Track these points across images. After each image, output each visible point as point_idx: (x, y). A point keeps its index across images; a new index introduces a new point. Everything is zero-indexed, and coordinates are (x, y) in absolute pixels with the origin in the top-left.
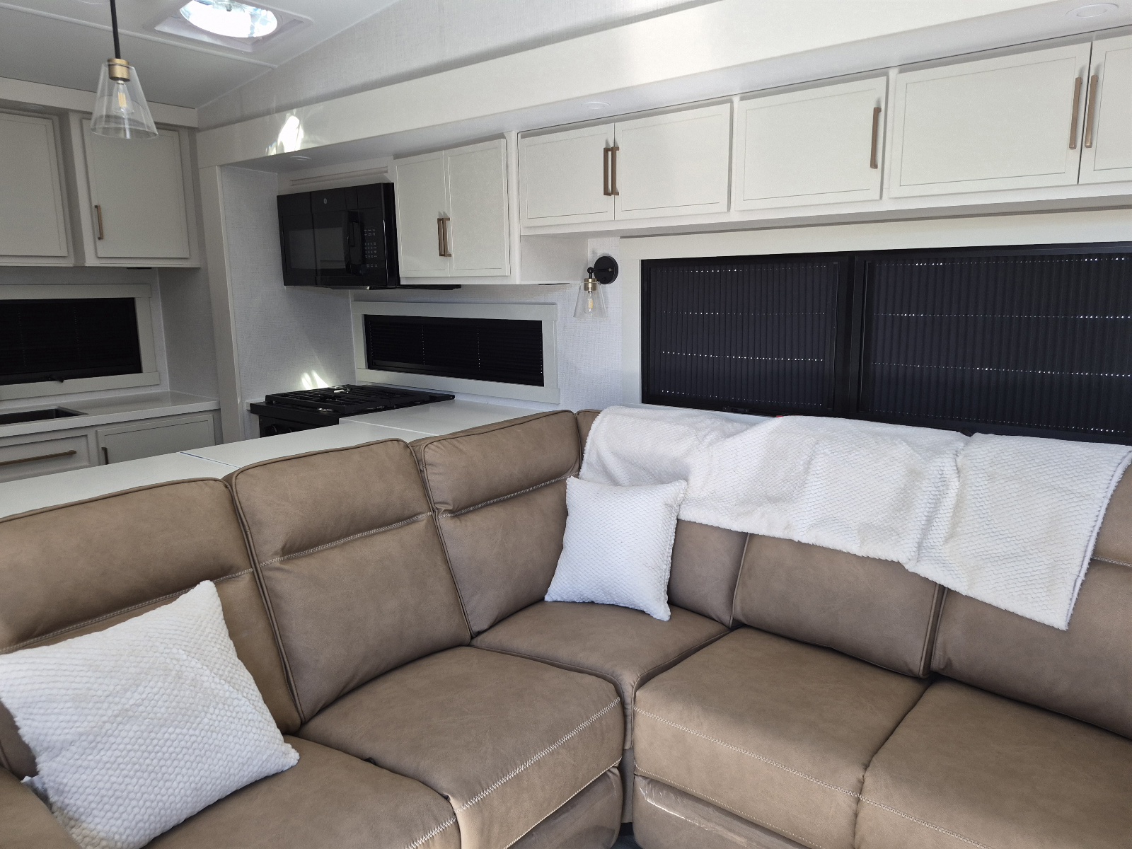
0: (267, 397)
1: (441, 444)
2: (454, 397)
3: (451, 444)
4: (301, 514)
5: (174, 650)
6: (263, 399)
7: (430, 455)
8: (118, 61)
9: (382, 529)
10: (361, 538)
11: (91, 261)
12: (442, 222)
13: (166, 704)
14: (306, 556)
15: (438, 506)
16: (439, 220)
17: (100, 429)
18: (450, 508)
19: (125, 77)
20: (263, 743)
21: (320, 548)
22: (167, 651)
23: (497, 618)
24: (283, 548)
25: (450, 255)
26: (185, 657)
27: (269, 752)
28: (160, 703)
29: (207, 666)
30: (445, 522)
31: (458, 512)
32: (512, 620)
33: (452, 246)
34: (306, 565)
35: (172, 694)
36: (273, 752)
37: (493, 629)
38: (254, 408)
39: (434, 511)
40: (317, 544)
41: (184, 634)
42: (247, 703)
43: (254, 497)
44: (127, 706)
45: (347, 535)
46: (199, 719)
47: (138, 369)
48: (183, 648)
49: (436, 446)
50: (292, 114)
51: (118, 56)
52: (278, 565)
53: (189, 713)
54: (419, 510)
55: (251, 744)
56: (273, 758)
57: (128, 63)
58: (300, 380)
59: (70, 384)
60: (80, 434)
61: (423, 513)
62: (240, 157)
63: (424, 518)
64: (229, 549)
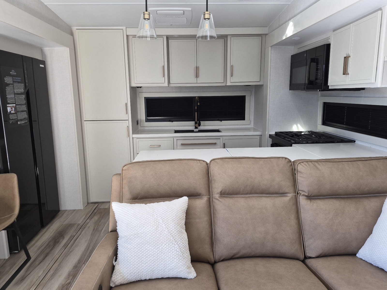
0: (276, 132)
1: (308, 164)
2: (355, 141)
3: (313, 164)
4: (230, 181)
5: (159, 219)
6: (274, 133)
7: (300, 168)
8: (206, 12)
9: (267, 195)
10: (256, 196)
11: (229, 84)
12: (346, 59)
13: (150, 237)
14: (230, 197)
15: (300, 192)
16: (345, 58)
17: (224, 137)
18: (307, 194)
19: (208, 18)
20: (179, 265)
21: (239, 196)
22: (157, 218)
23: (321, 254)
24: (221, 192)
25: (348, 74)
26: (161, 222)
27: (181, 269)
28: (148, 236)
29: (168, 228)
30: (302, 201)
31: (310, 197)
32: (329, 259)
33: (350, 70)
34: (228, 201)
35: (152, 234)
36: (183, 270)
37: (317, 259)
38: (271, 136)
39: (298, 194)
40: (237, 194)
41: (165, 214)
42: (178, 247)
43: (215, 170)
44: (139, 232)
45: (250, 194)
46: (158, 246)
47: (244, 119)
48: (162, 219)
49: (305, 164)
50: (291, 21)
51: (207, 11)
52: (218, 198)
53: (156, 243)
54: (287, 191)
55: (175, 263)
56: (183, 272)
57: (210, 13)
58: (292, 127)
59: (224, 122)
60: (218, 138)
61: (290, 193)
62: (276, 42)
63: (290, 195)
64: (201, 187)
